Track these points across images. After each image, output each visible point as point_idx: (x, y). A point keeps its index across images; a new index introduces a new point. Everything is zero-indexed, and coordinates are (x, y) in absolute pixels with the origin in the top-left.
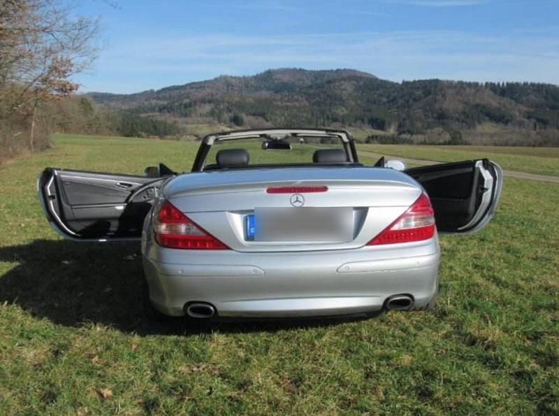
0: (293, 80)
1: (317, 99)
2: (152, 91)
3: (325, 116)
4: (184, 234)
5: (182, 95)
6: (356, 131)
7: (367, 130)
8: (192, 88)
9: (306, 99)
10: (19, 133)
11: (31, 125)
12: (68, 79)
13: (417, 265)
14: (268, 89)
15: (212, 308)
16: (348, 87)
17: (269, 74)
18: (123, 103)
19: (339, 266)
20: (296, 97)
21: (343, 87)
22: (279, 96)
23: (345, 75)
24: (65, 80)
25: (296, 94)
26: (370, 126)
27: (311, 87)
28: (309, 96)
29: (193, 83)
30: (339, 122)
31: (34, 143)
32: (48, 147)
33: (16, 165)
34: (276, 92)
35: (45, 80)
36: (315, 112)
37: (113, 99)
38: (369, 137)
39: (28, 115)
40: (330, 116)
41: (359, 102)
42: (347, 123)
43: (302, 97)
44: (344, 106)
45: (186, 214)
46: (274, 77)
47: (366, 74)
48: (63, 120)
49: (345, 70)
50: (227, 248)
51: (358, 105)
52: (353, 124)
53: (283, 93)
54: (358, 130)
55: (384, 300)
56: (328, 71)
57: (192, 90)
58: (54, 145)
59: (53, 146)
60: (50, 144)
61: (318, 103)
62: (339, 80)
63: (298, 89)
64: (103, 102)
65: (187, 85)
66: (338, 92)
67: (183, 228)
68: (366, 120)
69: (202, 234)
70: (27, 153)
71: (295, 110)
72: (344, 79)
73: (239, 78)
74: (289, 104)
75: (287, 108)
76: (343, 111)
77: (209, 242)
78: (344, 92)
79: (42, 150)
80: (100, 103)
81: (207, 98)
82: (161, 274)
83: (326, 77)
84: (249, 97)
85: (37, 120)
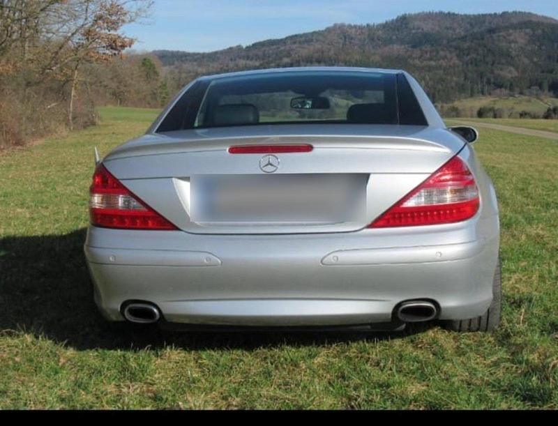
0: (437, 28)
1: (474, 56)
2: (239, 48)
3: (485, 80)
4: (120, 208)
5: (281, 52)
6: (530, 101)
7: (546, 101)
8: (295, 43)
9: (458, 56)
10: (53, 105)
11: (70, 94)
12: (119, 32)
13: (438, 258)
14: (402, 42)
15: (155, 311)
16: (520, 38)
17: (404, 21)
18: (199, 65)
19: (324, 255)
20: (442, 53)
21: (512, 38)
22: (417, 52)
23: (514, 21)
24: (115, 33)
25: (443, 50)
26: (551, 94)
27: (464, 38)
28: (461, 53)
29: (296, 36)
30: (506, 88)
31: (74, 118)
32: (93, 124)
33: (44, 147)
34: (414, 47)
35: (88, 34)
36: (470, 75)
37: (187, 60)
38: (549, 110)
39: (68, 81)
40: (492, 80)
41: (535, 60)
42: (517, 90)
43: (451, 52)
44: (513, 66)
45: (122, 182)
46: (411, 25)
47: (546, 18)
48: (118, 88)
49: (515, 13)
50: (174, 228)
51: (534, 63)
52: (526, 91)
53: (423, 48)
54: (533, 100)
55: (394, 306)
56: (490, 15)
57: (294, 46)
58: (102, 121)
59: (100, 123)
60: (96, 120)
61: (474, 62)
62: (507, 28)
63: (445, 42)
64: (173, 64)
65: (287, 38)
66: (504, 44)
67: (121, 201)
68: (546, 86)
69: (143, 209)
70: (63, 131)
71: (441, 72)
72: (514, 27)
73: (361, 28)
74: (433, 63)
75: (430, 69)
76: (510, 71)
77: (151, 220)
78: (513, 45)
79: (85, 127)
80: (170, 65)
81: (316, 55)
82: (92, 262)
83: (487, 24)
84: (374, 54)
85: (79, 88)
